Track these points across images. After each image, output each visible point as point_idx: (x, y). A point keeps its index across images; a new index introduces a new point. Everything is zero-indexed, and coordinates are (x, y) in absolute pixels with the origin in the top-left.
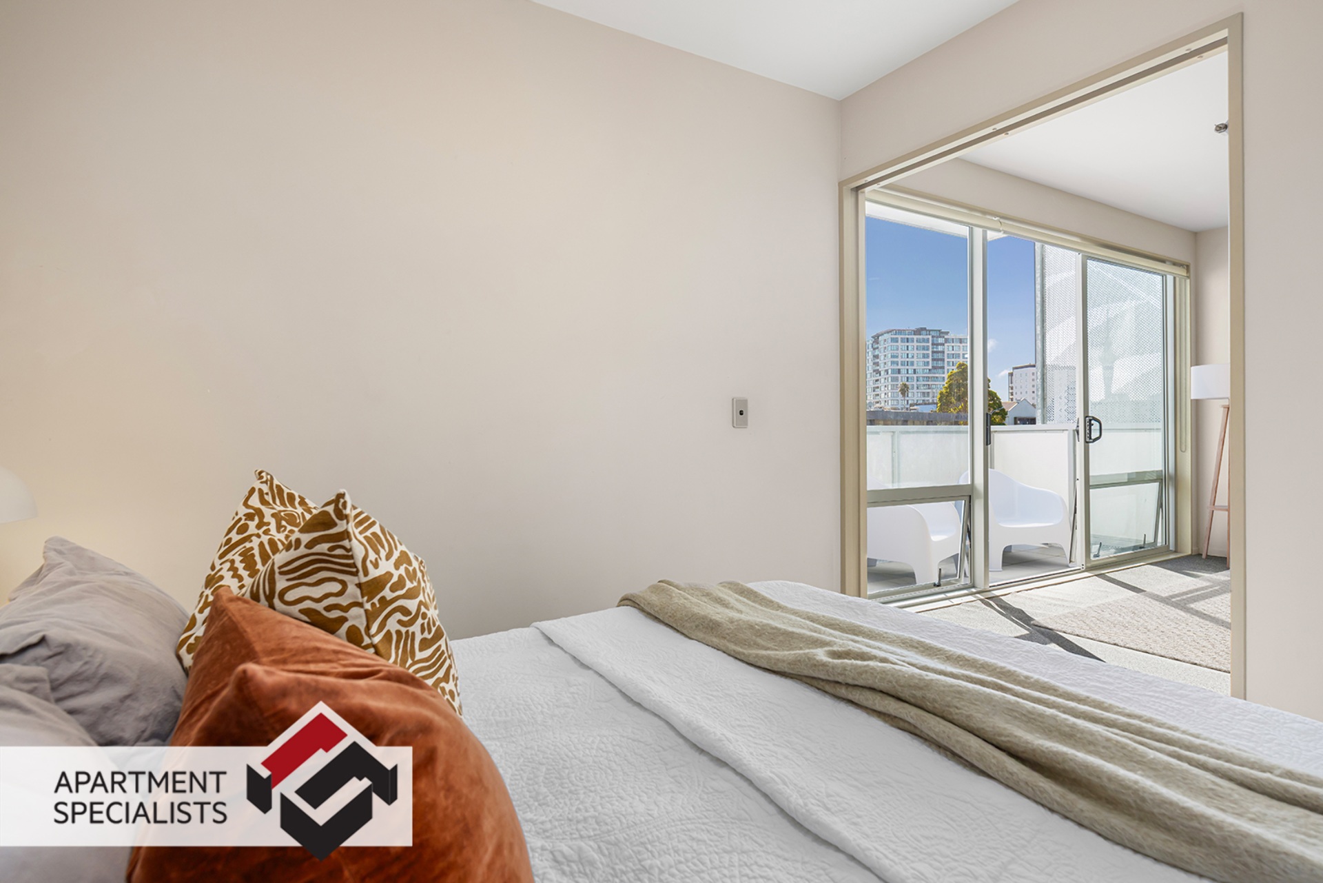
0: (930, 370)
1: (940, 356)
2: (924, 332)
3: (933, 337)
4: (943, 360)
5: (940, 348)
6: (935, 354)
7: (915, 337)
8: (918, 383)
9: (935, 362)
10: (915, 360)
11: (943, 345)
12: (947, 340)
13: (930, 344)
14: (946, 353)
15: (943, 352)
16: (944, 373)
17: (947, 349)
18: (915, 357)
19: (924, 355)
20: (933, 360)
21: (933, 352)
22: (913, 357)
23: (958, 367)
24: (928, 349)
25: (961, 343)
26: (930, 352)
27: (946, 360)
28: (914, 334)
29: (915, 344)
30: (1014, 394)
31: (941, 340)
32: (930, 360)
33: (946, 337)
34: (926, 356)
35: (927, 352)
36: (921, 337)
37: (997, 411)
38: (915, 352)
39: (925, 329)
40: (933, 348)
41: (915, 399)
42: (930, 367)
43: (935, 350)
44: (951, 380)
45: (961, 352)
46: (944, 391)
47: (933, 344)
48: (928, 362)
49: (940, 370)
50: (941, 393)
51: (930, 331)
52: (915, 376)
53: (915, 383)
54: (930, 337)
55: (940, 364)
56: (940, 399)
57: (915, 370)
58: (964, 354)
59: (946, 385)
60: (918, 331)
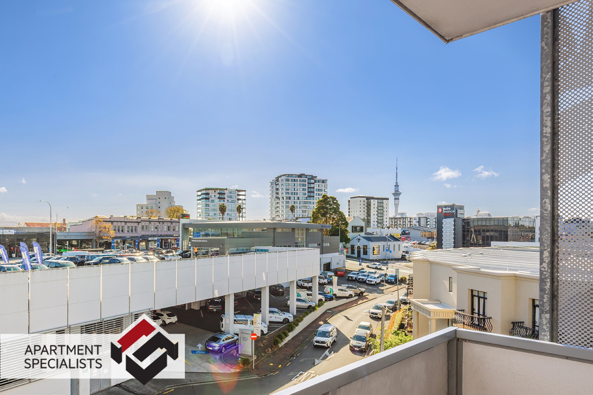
0: (306, 198)
1: (312, 190)
2: (303, 176)
3: (308, 179)
4: (314, 192)
5: (312, 186)
6: (309, 189)
7: (299, 179)
8: (300, 205)
9: (309, 193)
10: (298, 192)
11: (313, 184)
12: (315, 181)
13: (307, 183)
14: (315, 188)
15: (314, 188)
16: (314, 200)
17: (316, 186)
18: (298, 190)
19: (303, 189)
20: (308, 192)
21: (308, 188)
22: (297, 190)
23: (322, 197)
24: (305, 186)
25: (323, 183)
26: (307, 187)
27: (315, 192)
28: (298, 177)
29: (299, 183)
30: (350, 212)
31: (312, 181)
32: (306, 192)
33: (315, 179)
34: (304, 190)
35: (305, 187)
36: (302, 179)
37: (343, 222)
38: (299, 187)
39: (304, 174)
40: (308, 185)
41: (298, 214)
42: (307, 196)
43: (309, 186)
44: (319, 204)
45: (323, 188)
46: (315, 211)
47: (308, 183)
48: (306, 193)
49: (311, 198)
50: (314, 212)
51: (306, 175)
52: (298, 201)
53: (298, 205)
54: (307, 179)
55: (312, 194)
56: (313, 215)
57: (298, 197)
58: (324, 189)
59: (316, 207)
60: (300, 176)
